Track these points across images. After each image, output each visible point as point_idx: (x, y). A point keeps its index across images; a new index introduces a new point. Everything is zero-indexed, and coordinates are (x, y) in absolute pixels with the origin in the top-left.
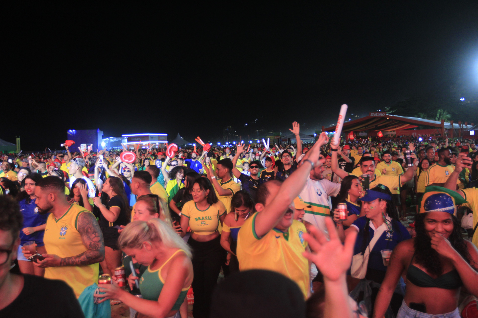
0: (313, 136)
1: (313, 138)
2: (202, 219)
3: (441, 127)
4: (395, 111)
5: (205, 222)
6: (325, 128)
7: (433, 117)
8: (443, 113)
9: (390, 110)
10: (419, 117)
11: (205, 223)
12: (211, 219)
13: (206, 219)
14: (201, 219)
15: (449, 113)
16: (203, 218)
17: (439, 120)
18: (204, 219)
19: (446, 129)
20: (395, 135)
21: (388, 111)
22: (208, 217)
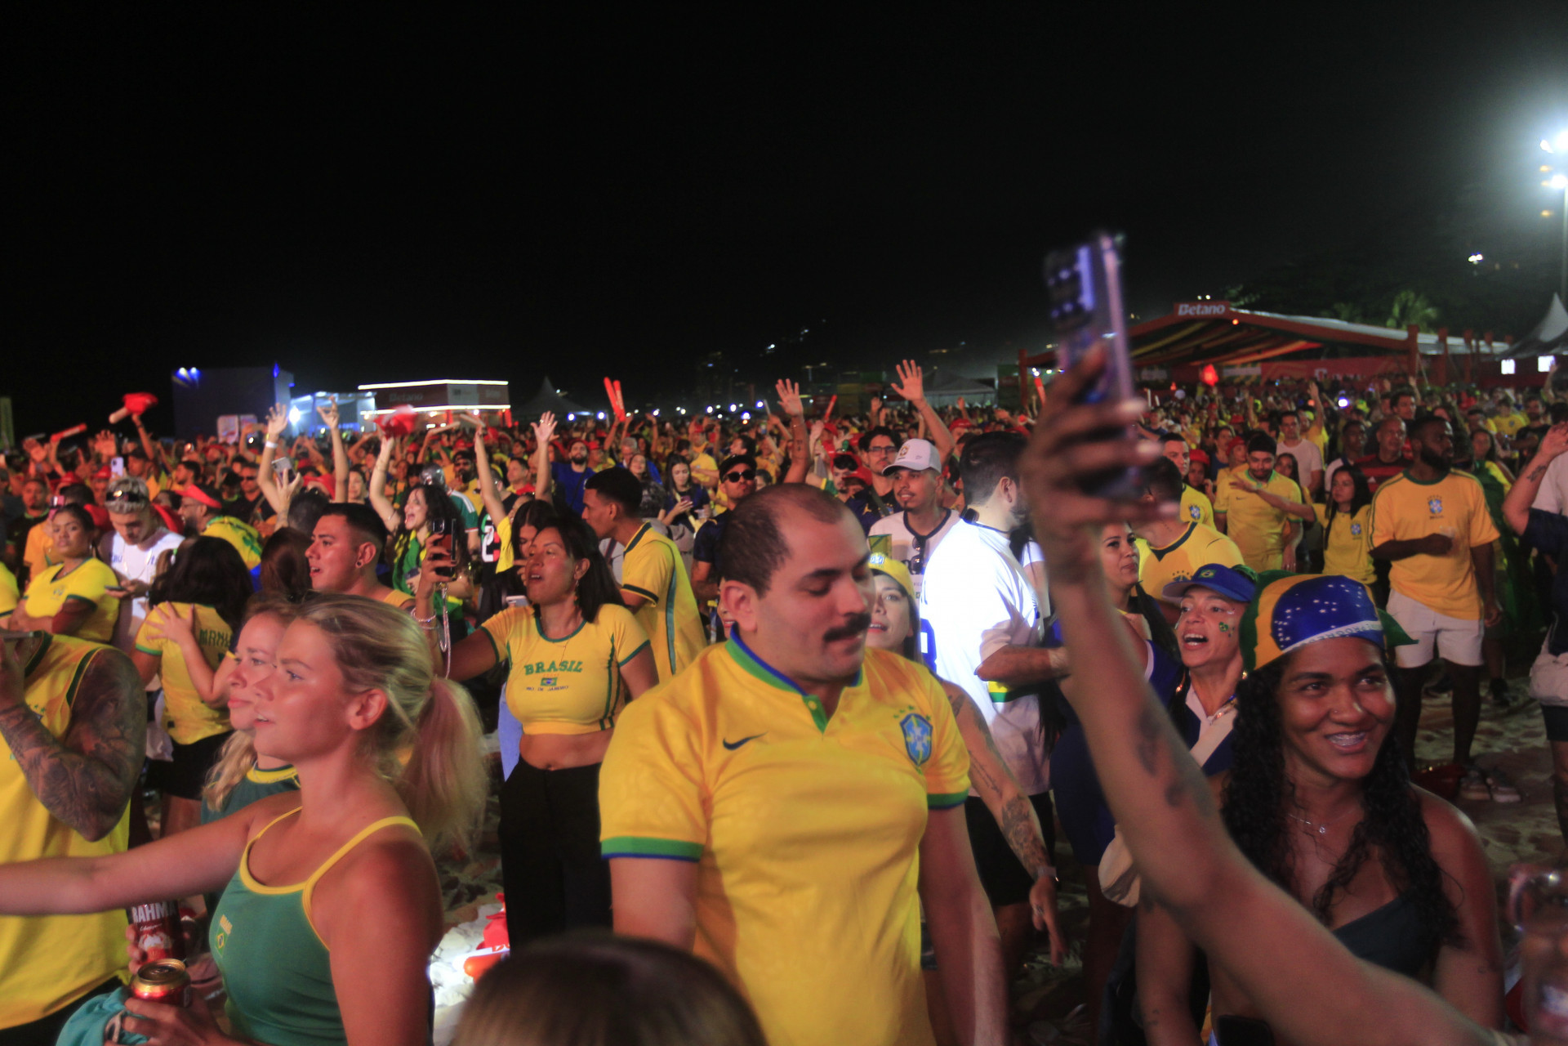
0: (990, 383)
1: (990, 389)
2: (549, 670)
3: (1407, 348)
4: (1258, 296)
5: (556, 679)
6: (1027, 355)
7: (1379, 318)
8: (1415, 301)
9: (1243, 294)
10: (1336, 316)
11: (555, 684)
12: (580, 671)
13: (561, 670)
14: (543, 671)
15: (1432, 304)
16: (553, 665)
17: (1398, 326)
18: (556, 670)
19: (1424, 356)
20: (1259, 377)
21: (1236, 299)
22: (573, 662)
